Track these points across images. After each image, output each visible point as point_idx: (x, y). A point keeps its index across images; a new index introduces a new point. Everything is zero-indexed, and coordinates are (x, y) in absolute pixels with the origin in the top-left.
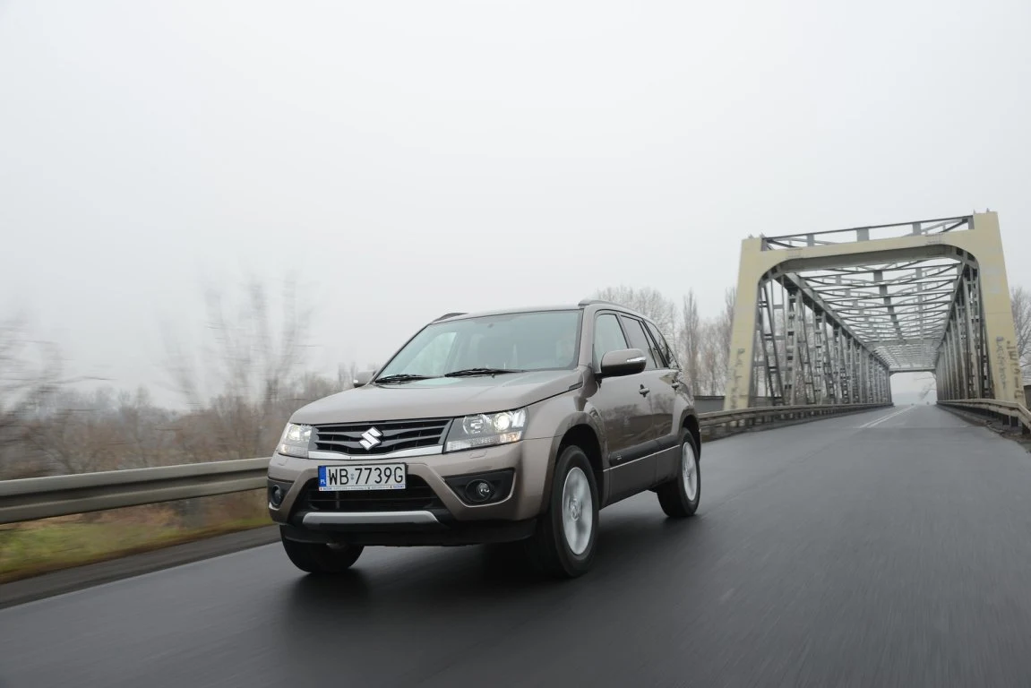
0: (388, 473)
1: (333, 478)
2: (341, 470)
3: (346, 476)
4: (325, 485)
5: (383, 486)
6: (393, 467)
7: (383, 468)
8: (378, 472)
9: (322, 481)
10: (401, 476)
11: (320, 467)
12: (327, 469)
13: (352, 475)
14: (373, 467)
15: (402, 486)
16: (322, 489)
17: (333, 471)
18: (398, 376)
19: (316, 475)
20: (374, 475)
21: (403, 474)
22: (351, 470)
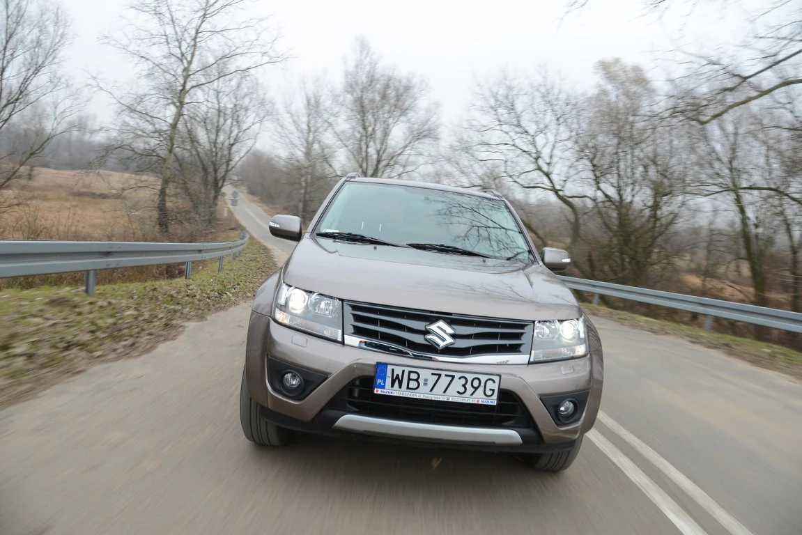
0: (476, 383)
1: (397, 380)
2: (410, 372)
3: (417, 380)
4: (383, 387)
5: (467, 399)
6: (483, 378)
7: (470, 377)
8: (463, 381)
9: (379, 381)
10: (493, 390)
11: (378, 364)
12: (390, 368)
13: (426, 380)
14: (457, 375)
15: (493, 401)
16: (378, 391)
17: (398, 371)
18: (349, 234)
19: (370, 373)
20: (457, 385)
21: (496, 387)
22: (425, 374)
